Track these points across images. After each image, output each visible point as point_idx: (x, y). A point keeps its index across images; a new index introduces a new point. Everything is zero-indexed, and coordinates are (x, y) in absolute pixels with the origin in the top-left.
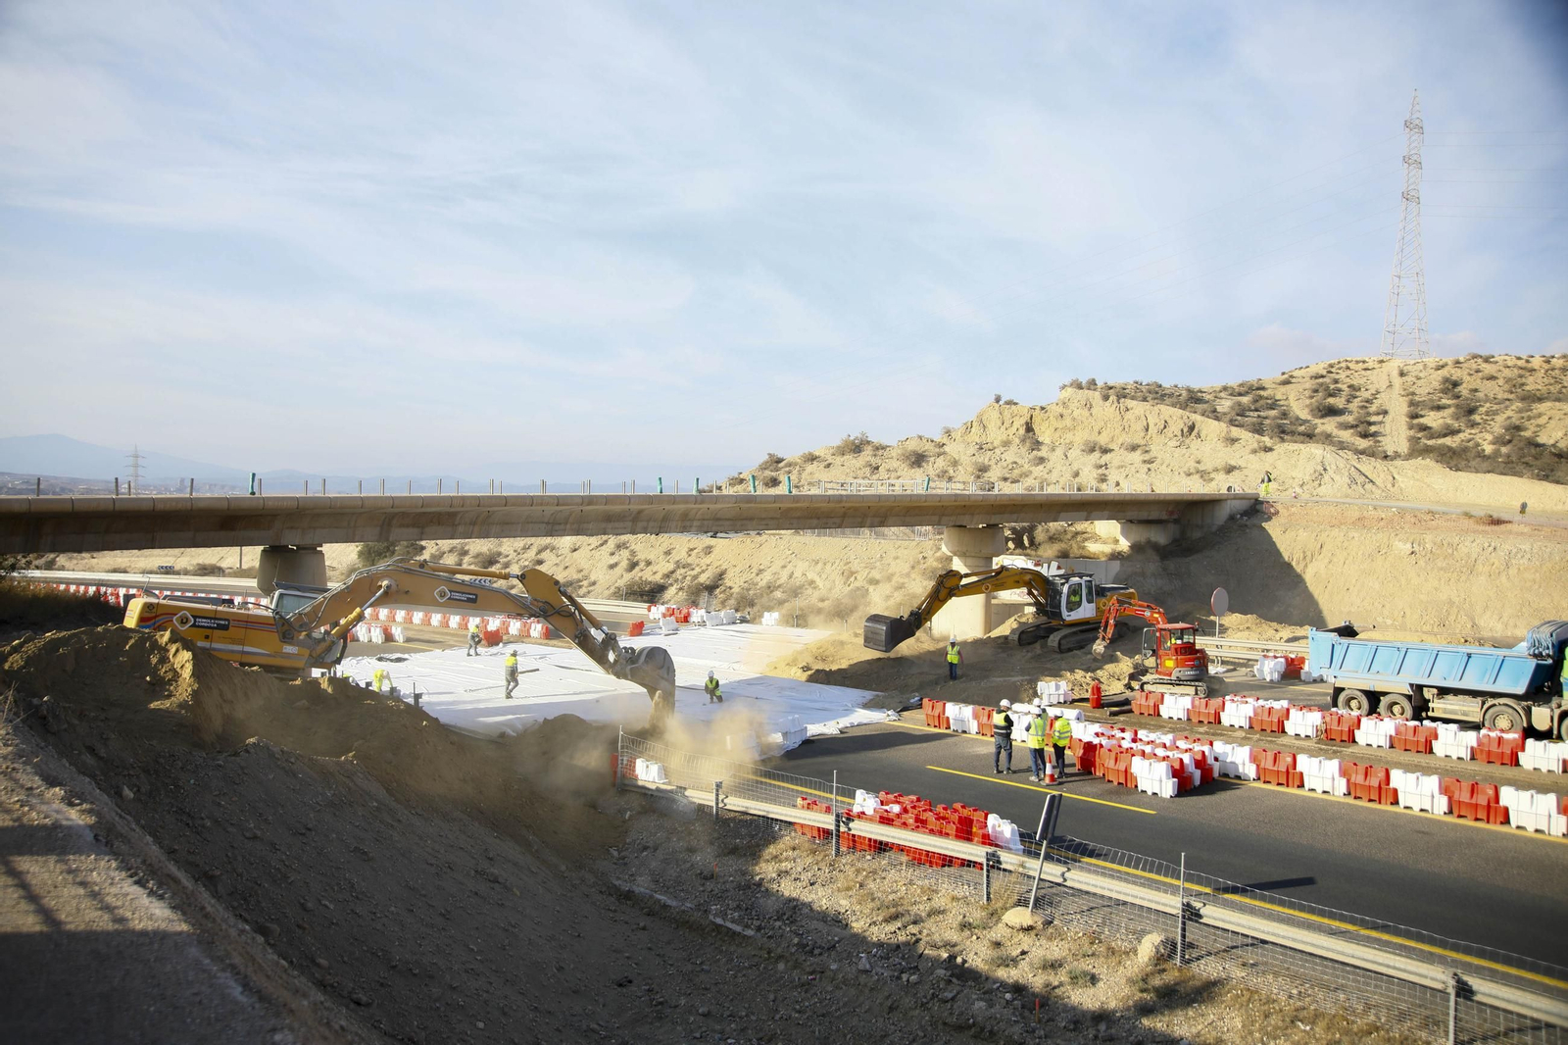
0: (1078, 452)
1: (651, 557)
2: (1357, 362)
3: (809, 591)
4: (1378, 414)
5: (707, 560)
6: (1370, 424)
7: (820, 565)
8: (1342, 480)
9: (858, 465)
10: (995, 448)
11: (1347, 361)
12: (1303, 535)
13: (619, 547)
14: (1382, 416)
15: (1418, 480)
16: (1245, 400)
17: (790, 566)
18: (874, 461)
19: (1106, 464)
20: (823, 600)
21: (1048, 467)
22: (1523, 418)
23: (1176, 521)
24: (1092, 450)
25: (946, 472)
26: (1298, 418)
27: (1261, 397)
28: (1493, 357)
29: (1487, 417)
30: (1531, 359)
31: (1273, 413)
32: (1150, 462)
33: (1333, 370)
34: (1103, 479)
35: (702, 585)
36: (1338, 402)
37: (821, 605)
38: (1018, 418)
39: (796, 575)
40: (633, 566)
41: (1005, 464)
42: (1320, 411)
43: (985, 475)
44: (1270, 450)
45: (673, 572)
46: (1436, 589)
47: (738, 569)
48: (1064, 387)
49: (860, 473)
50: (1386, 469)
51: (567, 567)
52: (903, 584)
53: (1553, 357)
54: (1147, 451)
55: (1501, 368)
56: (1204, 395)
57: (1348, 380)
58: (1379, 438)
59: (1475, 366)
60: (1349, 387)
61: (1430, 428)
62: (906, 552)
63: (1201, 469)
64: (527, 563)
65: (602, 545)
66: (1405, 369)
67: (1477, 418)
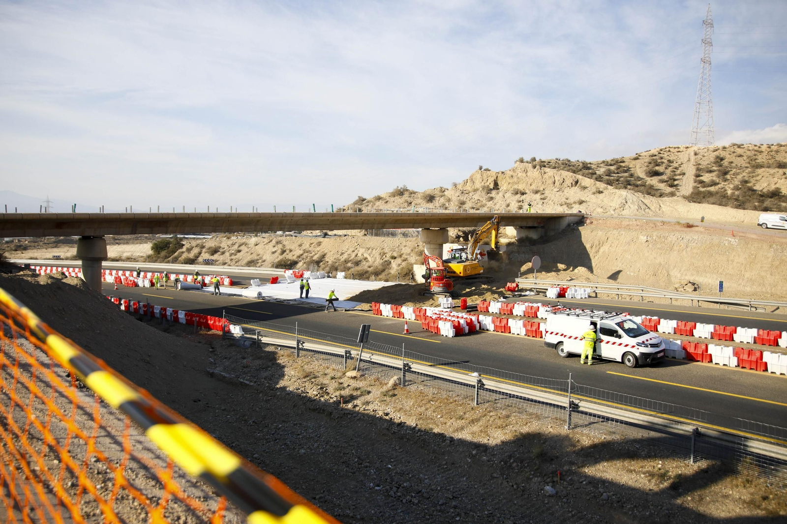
0: (510, 194)
1: (292, 248)
2: (675, 148)
3: (364, 263)
4: (680, 175)
5: (318, 249)
6: (675, 180)
7: (370, 250)
8: (634, 207)
9: (401, 202)
10: (469, 192)
11: (670, 147)
12: (600, 233)
13: (277, 243)
14: (682, 176)
15: (671, 207)
16: (612, 168)
17: (356, 251)
18: (409, 200)
19: (523, 200)
20: (370, 267)
21: (495, 202)
22: (750, 176)
23: (542, 227)
24: (517, 193)
25: (444, 205)
26: (638, 177)
27: (621, 166)
28: (743, 145)
29: (734, 177)
30: (761, 146)
31: (626, 174)
32: (544, 199)
33: (661, 152)
34: (520, 208)
35: (314, 260)
36: (660, 169)
37: (369, 269)
38: (490, 178)
39: (359, 255)
40: (283, 252)
41: (474, 201)
42: (650, 173)
43: (464, 206)
44: (602, 192)
45: (302, 255)
46: (655, 258)
47: (332, 253)
48: (516, 162)
49: (402, 206)
50: (657, 202)
51: (252, 253)
52: (407, 258)
53: (773, 145)
54: (543, 194)
55: (746, 151)
56: (592, 165)
57: (668, 157)
58: (678, 187)
59: (733, 150)
60: (668, 161)
61: (704, 182)
62: (410, 243)
63: (568, 202)
64: (233, 252)
65: (269, 242)
66: (698, 152)
67: (728, 177)
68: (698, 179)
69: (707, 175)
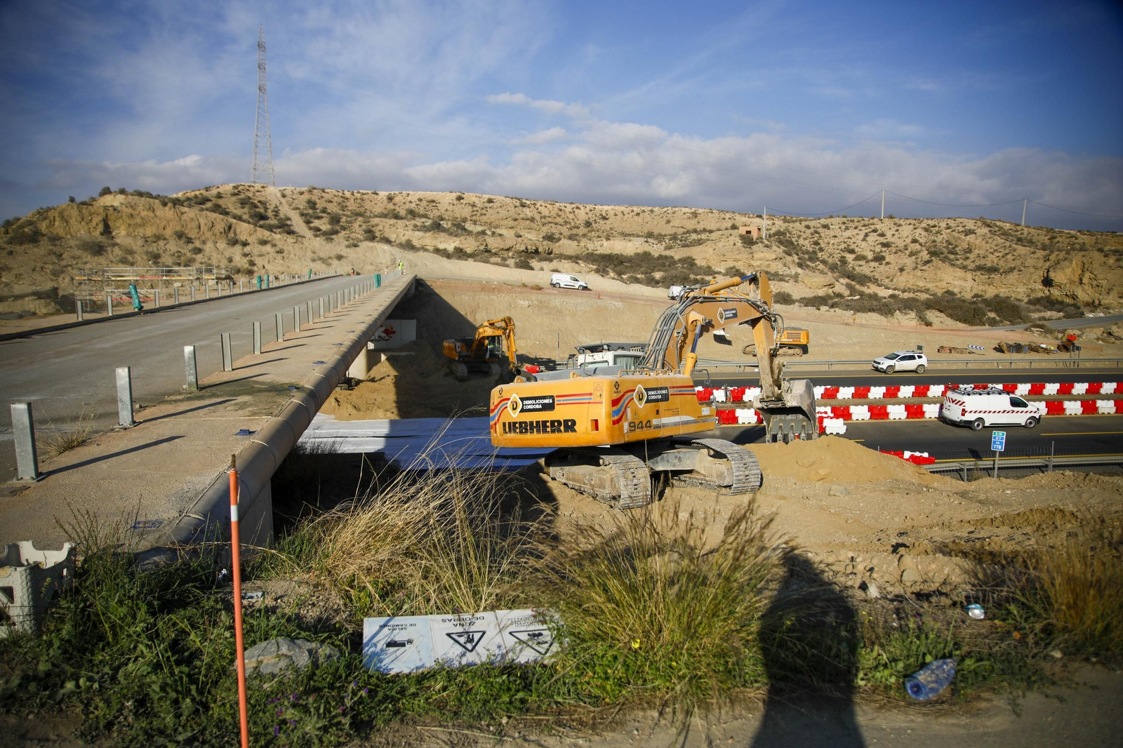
4: (286, 220)
11: (242, 185)
14: (290, 221)
28: (324, 189)
33: (240, 190)
36: (260, 211)
38: (95, 215)
55: (331, 196)
57: (256, 197)
60: (258, 202)
66: (283, 193)
68: (312, 225)
69: (316, 221)
